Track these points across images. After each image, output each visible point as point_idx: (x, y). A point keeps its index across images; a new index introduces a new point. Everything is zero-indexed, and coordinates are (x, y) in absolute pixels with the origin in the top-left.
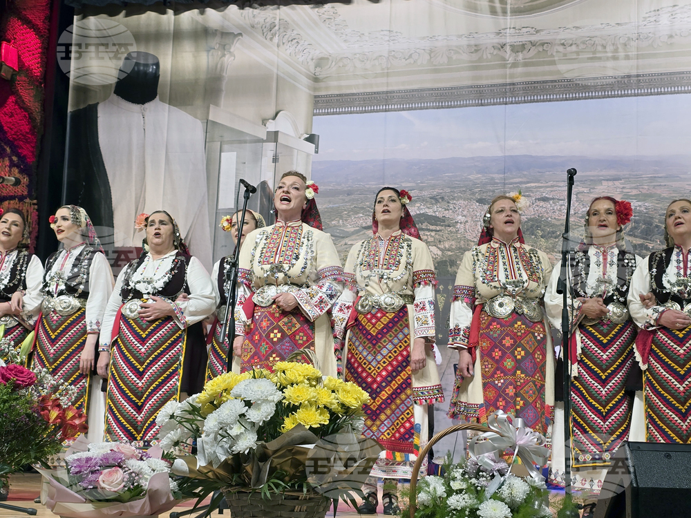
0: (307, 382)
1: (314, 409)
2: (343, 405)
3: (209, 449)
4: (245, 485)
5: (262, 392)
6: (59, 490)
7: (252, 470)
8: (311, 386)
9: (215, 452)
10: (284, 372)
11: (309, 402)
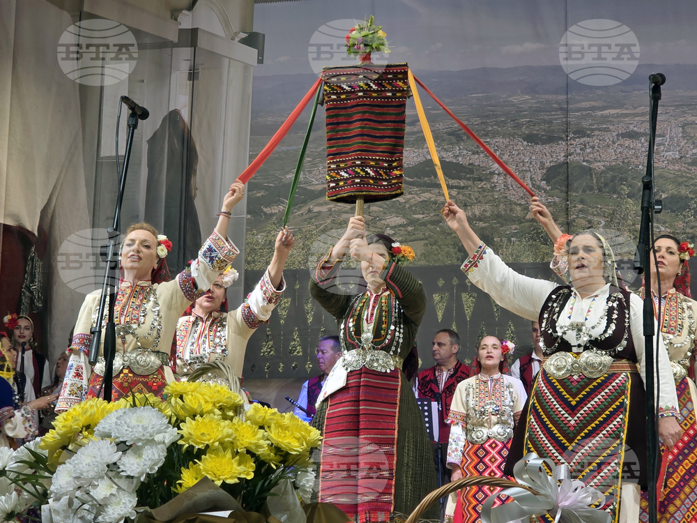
0: (218, 412)
1: (229, 455)
2: (277, 449)
5: (145, 428)
8: (225, 417)
10: (181, 397)
11: (221, 443)
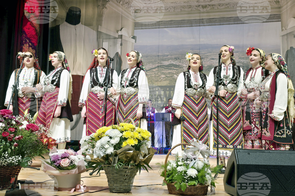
0: (130, 130)
1: (133, 139)
2: (142, 137)
3: (98, 152)
4: (110, 164)
5: (115, 134)
6: (47, 166)
7: (112, 159)
8: (132, 131)
9: (99, 153)
10: (123, 126)
11: (131, 137)
